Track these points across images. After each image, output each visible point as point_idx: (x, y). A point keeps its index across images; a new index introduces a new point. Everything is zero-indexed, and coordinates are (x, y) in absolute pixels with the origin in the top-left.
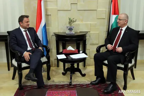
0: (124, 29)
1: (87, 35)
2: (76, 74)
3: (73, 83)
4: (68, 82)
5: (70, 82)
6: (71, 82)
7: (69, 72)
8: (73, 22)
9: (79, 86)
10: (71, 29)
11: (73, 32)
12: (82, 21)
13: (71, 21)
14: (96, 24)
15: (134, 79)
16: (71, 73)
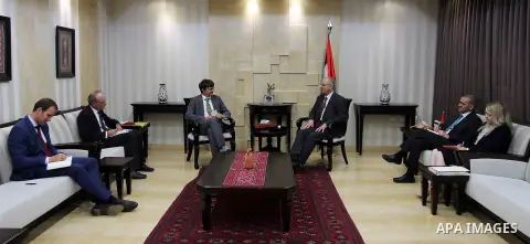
0: (329, 97)
1: (292, 107)
8: (273, 89)
10: (269, 98)
11: (271, 103)
12: (286, 88)
13: (270, 88)
14: (305, 92)
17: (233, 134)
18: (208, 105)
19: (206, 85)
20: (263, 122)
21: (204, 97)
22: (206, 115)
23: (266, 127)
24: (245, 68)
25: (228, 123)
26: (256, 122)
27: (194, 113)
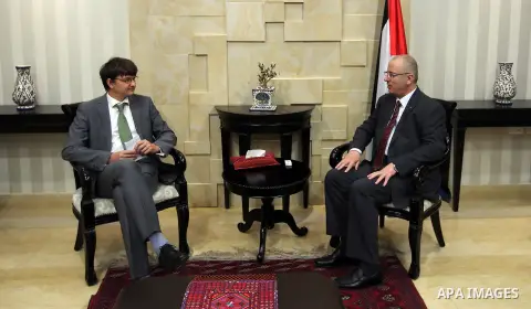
0: (404, 101)
1: (313, 114)
2: (278, 229)
3: (270, 257)
4: (253, 253)
5: (260, 254)
6: (262, 254)
7: (256, 224)
8: (272, 76)
9: (286, 266)
10: (263, 97)
11: (270, 106)
12: (298, 72)
13: (265, 75)
14: (339, 81)
15: (442, 243)
16: (263, 226)
17: (183, 189)
18: (122, 119)
19: (116, 71)
20: (251, 154)
21: (112, 101)
22: (117, 145)
23: (258, 167)
24: (208, 31)
25: (170, 160)
26: (236, 153)
27: (87, 144)
